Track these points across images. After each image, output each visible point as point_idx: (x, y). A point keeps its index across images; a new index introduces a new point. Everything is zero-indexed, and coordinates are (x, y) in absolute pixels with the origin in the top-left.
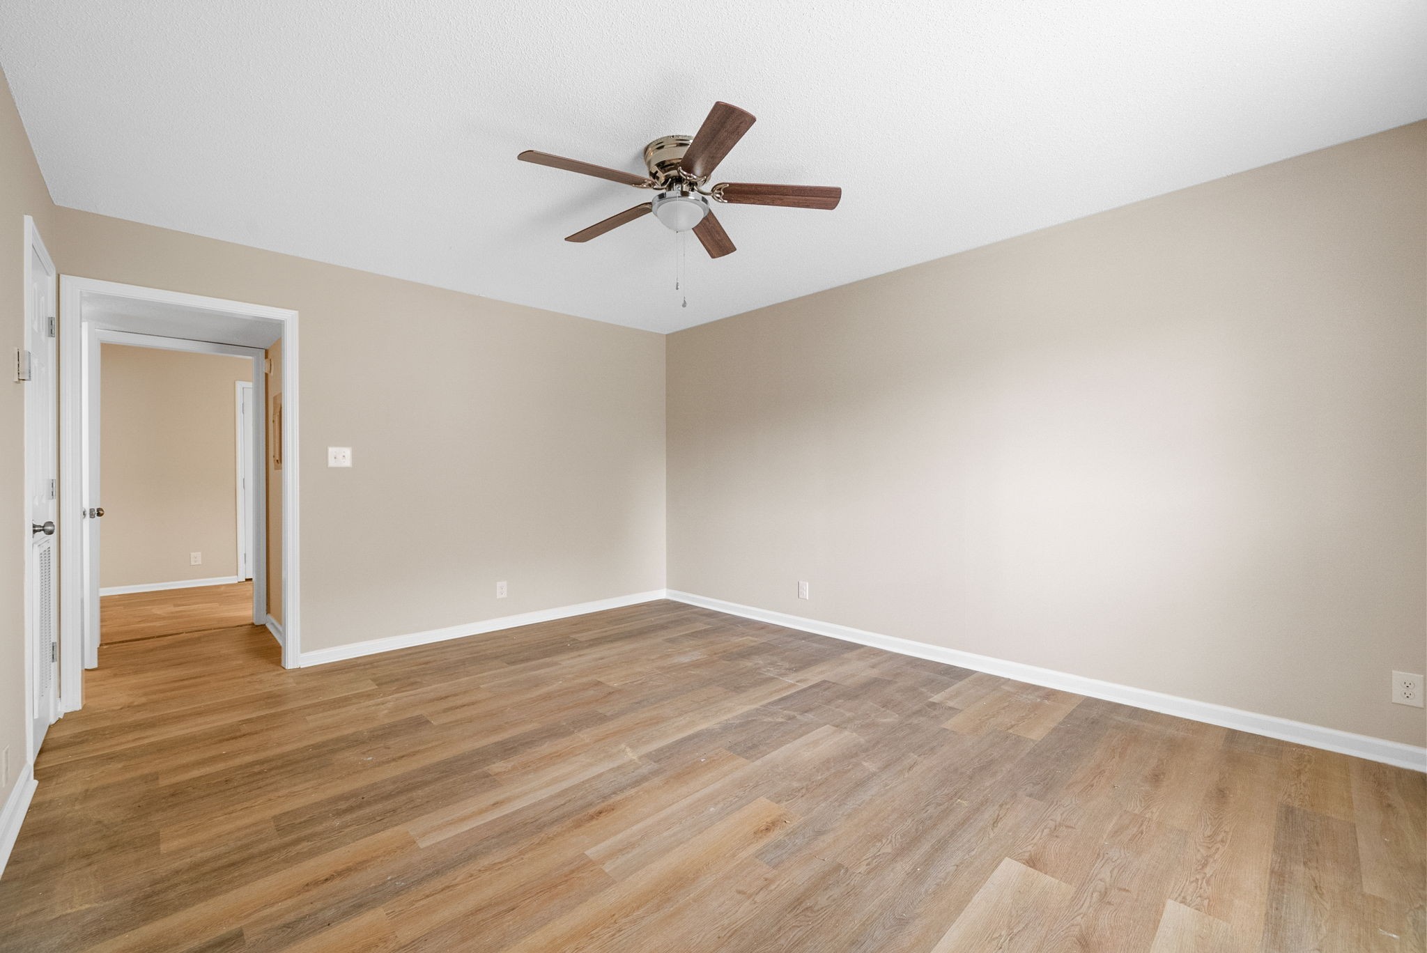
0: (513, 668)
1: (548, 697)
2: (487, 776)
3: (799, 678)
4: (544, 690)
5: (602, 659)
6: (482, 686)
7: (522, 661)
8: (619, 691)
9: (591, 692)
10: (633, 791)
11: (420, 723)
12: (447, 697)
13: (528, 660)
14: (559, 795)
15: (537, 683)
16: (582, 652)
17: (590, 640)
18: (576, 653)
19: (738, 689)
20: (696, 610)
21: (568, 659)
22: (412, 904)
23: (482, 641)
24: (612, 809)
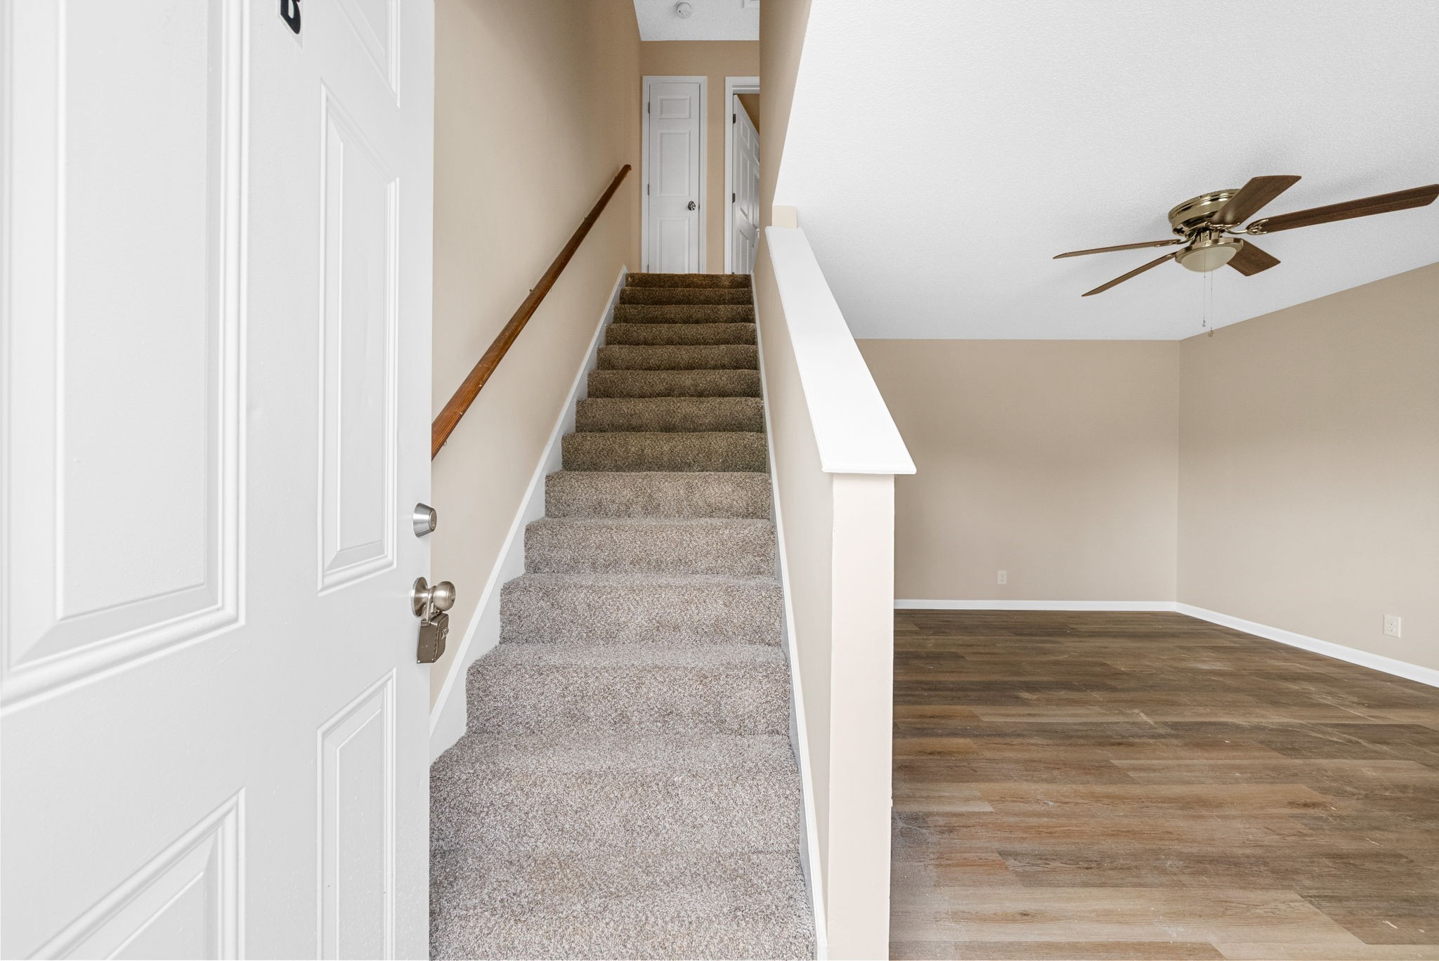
0: (1018, 638)
1: (1056, 663)
2: (1018, 698)
3: (1372, 714)
4: (1052, 658)
5: (1105, 648)
6: (998, 645)
7: (1027, 635)
8: (1124, 673)
9: (1099, 669)
10: (1151, 741)
11: (958, 657)
12: (972, 646)
13: (1031, 635)
14: (1081, 724)
15: (1045, 652)
16: (1084, 640)
17: (1091, 632)
18: (1077, 639)
19: (1275, 703)
20: (1219, 628)
21: (1070, 642)
22: (988, 744)
23: (988, 615)
24: (1131, 745)
